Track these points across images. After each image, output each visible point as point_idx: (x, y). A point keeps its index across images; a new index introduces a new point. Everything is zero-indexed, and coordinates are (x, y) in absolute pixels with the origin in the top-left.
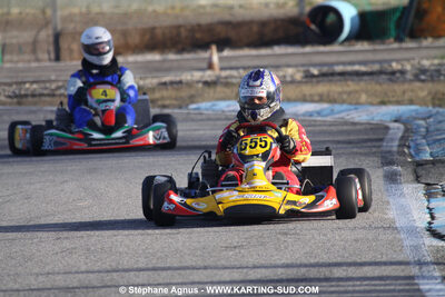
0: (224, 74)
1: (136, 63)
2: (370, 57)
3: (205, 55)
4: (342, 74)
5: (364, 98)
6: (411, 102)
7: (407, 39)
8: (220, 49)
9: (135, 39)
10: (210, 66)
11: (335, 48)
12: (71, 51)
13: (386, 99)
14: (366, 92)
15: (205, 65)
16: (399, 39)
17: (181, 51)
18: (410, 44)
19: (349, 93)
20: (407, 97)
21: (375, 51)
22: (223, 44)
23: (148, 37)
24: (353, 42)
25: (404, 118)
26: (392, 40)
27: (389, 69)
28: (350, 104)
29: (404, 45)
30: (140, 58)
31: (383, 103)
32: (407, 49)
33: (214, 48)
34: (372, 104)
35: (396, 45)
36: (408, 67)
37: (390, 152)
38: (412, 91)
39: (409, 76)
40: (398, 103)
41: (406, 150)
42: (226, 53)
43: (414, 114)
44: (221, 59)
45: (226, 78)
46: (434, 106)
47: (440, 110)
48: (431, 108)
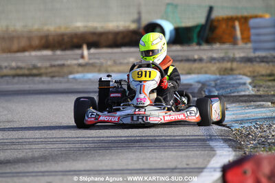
0: (91, 61)
1: (36, 56)
2: (181, 54)
3: (78, 52)
6: (206, 73)
7: (203, 43)
8: (89, 48)
9: (36, 42)
10: (82, 57)
13: (191, 71)
15: (79, 56)
16: (199, 44)
17: (65, 49)
18: (205, 47)
20: (203, 70)
21: (184, 51)
22: (91, 45)
23: (43, 41)
24: (171, 45)
26: (194, 44)
29: (202, 47)
31: (189, 73)
32: (204, 50)
33: (85, 47)
34: (182, 74)
35: (197, 47)
36: (204, 57)
38: (207, 67)
40: (198, 73)
42: (93, 51)
44: (89, 54)
46: (220, 74)
47: (224, 77)
48: (218, 76)
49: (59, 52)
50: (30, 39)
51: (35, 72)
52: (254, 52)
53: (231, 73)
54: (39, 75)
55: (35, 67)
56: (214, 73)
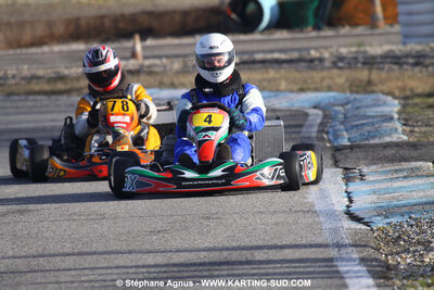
0: (147, 62)
1: (61, 52)
2: (289, 45)
3: (127, 44)
4: (263, 62)
5: (283, 85)
6: (329, 89)
7: (325, 28)
8: (143, 39)
9: (60, 29)
10: (134, 55)
11: (256, 36)
13: (305, 86)
14: (286, 79)
15: (128, 54)
16: (317, 28)
17: (106, 40)
18: (328, 32)
19: (269, 81)
20: (325, 83)
21: (293, 39)
22: (146, 33)
23: (72, 27)
24: (272, 31)
25: (322, 104)
26: (310, 28)
27: (308, 57)
28: (271, 91)
29: (323, 33)
30: (65, 48)
31: (302, 90)
32: (325, 37)
33: (137, 38)
34: (291, 91)
35: (314, 34)
36: (326, 55)
37: (309, 138)
38: (331, 78)
39: (327, 64)
40: (317, 90)
41: (325, 136)
42: (149, 42)
43: (332, 100)
44: (144, 48)
45: (149, 66)
46: (352, 92)
47: (358, 96)
48: (348, 94)
50: (50, 24)
52: (404, 44)
53: (368, 89)
54: (67, 92)
55: (61, 78)
56: (341, 89)
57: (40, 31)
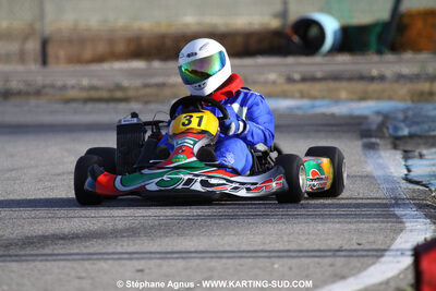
6: (390, 98)
7: (387, 52)
9: (121, 47)
11: (317, 59)
12: (57, 58)
13: (366, 95)
14: (346, 90)
17: (166, 59)
19: (330, 91)
20: (386, 94)
21: (355, 63)
23: (133, 45)
24: (335, 54)
27: (369, 76)
29: (384, 58)
30: (125, 65)
34: (352, 100)
36: (388, 73)
37: (368, 130)
40: (378, 99)
46: (413, 101)
47: (419, 105)
48: (409, 104)
49: (157, 64)
50: (111, 42)
51: (119, 94)
53: (429, 98)
54: (126, 100)
55: (119, 87)
56: (402, 99)
57: (101, 48)
